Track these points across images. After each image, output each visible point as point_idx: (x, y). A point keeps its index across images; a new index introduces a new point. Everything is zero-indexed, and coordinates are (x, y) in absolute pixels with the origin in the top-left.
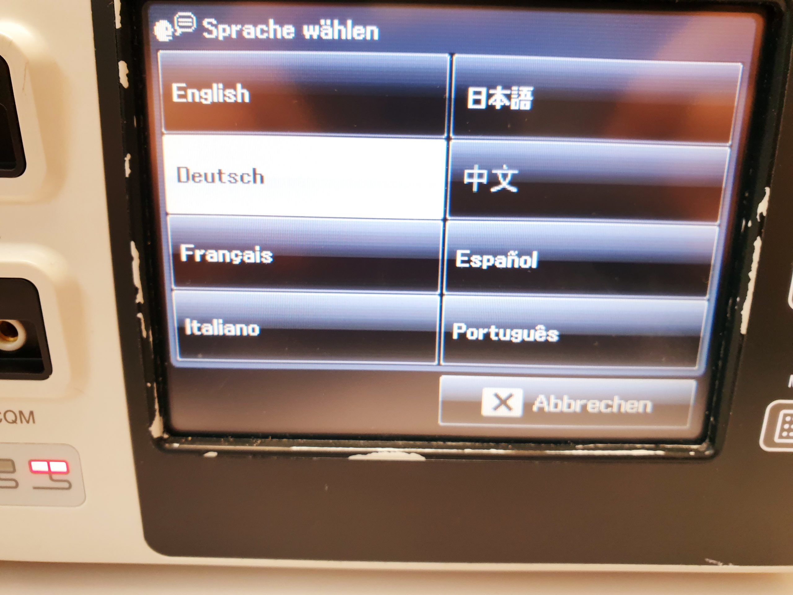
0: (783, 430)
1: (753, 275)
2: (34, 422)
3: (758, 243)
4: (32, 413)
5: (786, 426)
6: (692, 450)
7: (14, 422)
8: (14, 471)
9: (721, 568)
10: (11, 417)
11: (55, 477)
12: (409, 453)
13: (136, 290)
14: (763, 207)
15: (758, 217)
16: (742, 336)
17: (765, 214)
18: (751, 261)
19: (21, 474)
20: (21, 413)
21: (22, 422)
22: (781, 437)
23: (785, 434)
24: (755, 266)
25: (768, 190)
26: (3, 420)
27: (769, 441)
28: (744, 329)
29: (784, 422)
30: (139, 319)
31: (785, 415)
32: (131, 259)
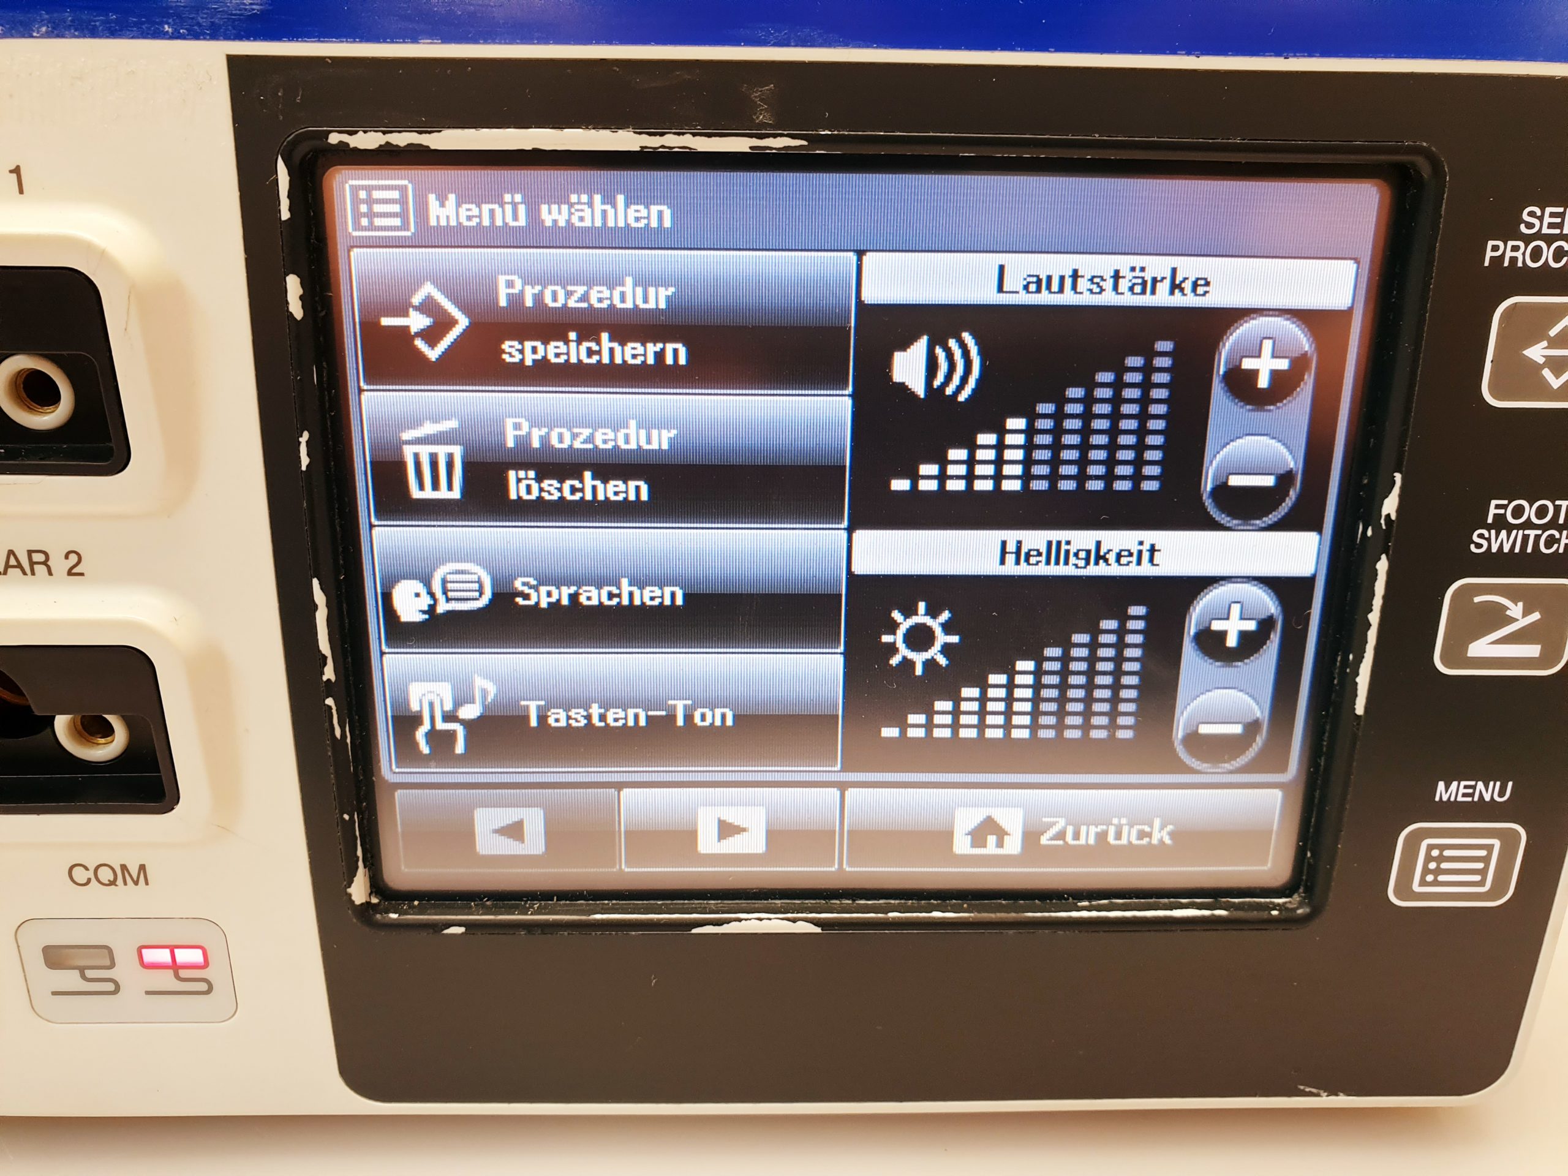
0: (1426, 871)
1: (1374, 617)
2: (147, 883)
3: (1382, 566)
4: (142, 868)
5: (1432, 865)
6: (1275, 907)
7: (113, 883)
8: (112, 965)
9: (1326, 1101)
10: (105, 875)
11: (183, 973)
12: (794, 921)
13: (325, 658)
14: (1390, 506)
15: (1382, 521)
16: (1359, 717)
17: (1393, 517)
18: (1372, 595)
19: (126, 970)
20: (124, 868)
21: (125, 883)
22: (1423, 883)
23: (1430, 878)
24: (1378, 602)
25: (1398, 477)
26: (93, 880)
27: (1404, 890)
28: (1360, 709)
29: (1429, 858)
30: (330, 708)
31: (1431, 847)
32: (315, 607)
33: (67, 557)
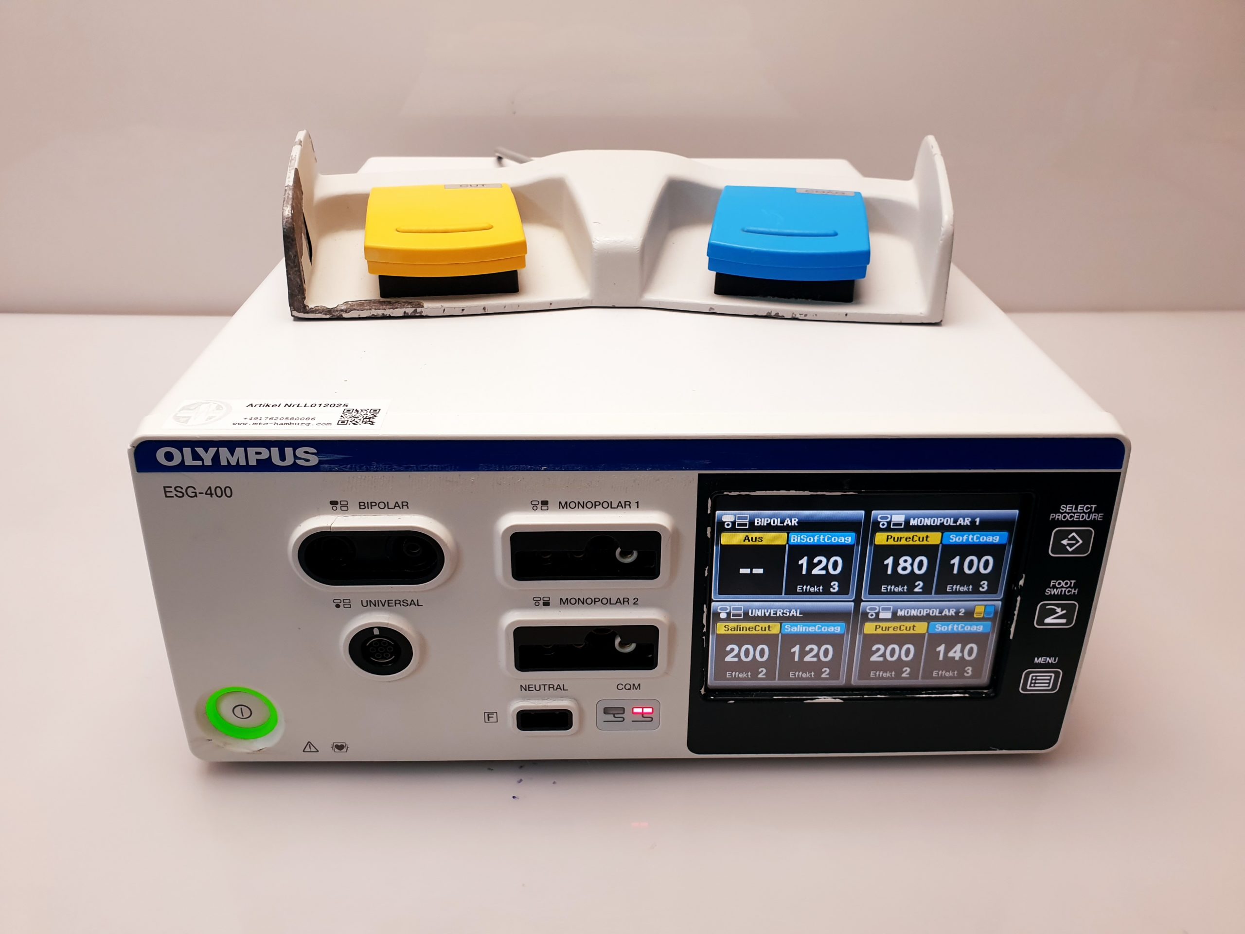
0: (1031, 683)
1: (1016, 612)
2: (640, 689)
3: (1019, 599)
4: (639, 685)
5: (1033, 681)
6: (985, 693)
7: (629, 689)
8: (624, 713)
9: (998, 752)
10: (628, 687)
11: (645, 715)
12: (835, 698)
13: (704, 625)
14: (1021, 583)
15: (1019, 587)
16: (1011, 640)
17: (1022, 585)
18: (1016, 606)
19: (627, 715)
20: (634, 685)
21: (633, 689)
22: (1030, 686)
23: (1032, 685)
24: (1017, 608)
25: (1024, 575)
26: (624, 688)
27: (1024, 688)
28: (1011, 637)
29: (1032, 679)
30: (704, 639)
31: (1033, 676)
32: (704, 612)
33: (634, 599)
